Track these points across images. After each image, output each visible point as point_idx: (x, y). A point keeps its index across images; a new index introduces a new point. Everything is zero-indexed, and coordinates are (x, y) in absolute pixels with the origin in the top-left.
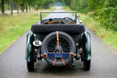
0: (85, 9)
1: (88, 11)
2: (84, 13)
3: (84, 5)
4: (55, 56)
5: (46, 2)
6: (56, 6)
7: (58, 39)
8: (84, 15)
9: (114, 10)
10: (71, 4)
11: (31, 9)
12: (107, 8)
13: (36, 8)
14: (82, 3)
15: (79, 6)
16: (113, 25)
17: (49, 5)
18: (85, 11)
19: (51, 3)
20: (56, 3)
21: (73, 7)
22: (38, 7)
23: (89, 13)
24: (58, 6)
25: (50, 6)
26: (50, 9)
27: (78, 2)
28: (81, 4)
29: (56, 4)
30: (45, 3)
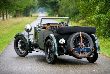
0: (76, 16)
1: (80, 19)
2: (75, 22)
3: (75, 11)
4: (81, 50)
5: (27, 8)
6: (39, 12)
7: (81, 38)
8: (76, 23)
9: (105, 17)
10: (59, 10)
11: (8, 16)
12: (98, 15)
13: (13, 15)
14: (73, 9)
15: (70, 13)
16: (105, 33)
17: (30, 11)
18: (76, 19)
19: (32, 9)
20: (39, 8)
21: (62, 14)
22: (16, 13)
23: (80, 22)
24: (41, 13)
25: (31, 13)
26: (30, 16)
27: (68, 8)
28: (71, 11)
29: (39, 10)
30: (25, 8)
